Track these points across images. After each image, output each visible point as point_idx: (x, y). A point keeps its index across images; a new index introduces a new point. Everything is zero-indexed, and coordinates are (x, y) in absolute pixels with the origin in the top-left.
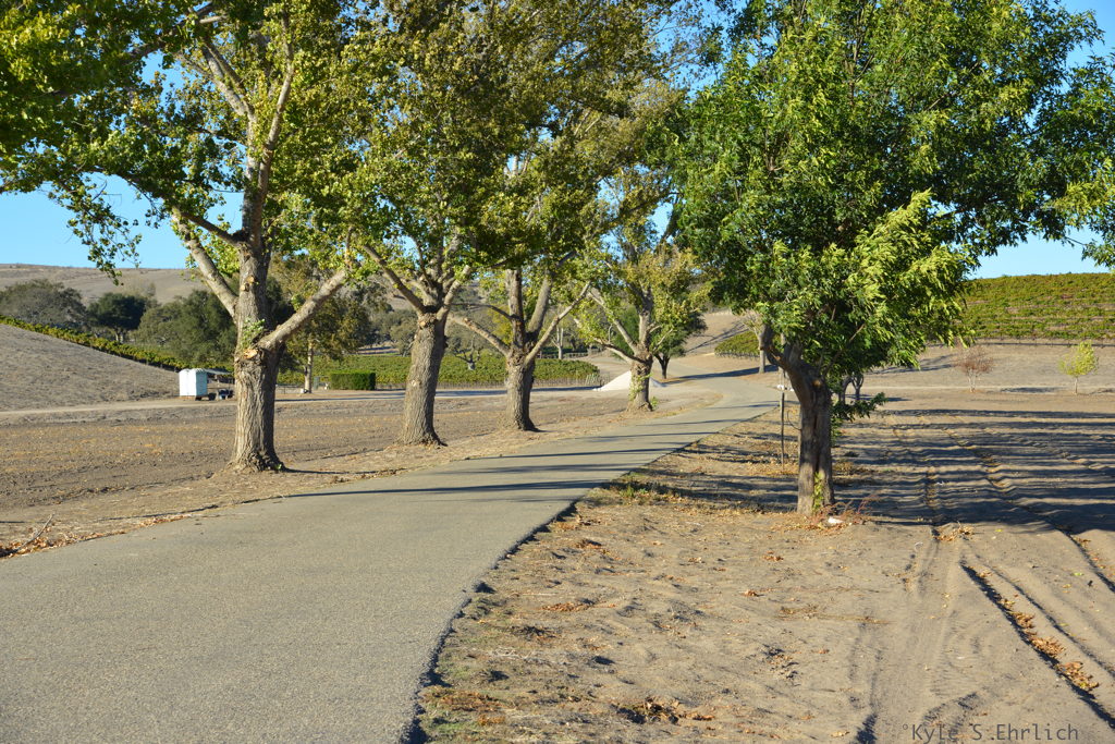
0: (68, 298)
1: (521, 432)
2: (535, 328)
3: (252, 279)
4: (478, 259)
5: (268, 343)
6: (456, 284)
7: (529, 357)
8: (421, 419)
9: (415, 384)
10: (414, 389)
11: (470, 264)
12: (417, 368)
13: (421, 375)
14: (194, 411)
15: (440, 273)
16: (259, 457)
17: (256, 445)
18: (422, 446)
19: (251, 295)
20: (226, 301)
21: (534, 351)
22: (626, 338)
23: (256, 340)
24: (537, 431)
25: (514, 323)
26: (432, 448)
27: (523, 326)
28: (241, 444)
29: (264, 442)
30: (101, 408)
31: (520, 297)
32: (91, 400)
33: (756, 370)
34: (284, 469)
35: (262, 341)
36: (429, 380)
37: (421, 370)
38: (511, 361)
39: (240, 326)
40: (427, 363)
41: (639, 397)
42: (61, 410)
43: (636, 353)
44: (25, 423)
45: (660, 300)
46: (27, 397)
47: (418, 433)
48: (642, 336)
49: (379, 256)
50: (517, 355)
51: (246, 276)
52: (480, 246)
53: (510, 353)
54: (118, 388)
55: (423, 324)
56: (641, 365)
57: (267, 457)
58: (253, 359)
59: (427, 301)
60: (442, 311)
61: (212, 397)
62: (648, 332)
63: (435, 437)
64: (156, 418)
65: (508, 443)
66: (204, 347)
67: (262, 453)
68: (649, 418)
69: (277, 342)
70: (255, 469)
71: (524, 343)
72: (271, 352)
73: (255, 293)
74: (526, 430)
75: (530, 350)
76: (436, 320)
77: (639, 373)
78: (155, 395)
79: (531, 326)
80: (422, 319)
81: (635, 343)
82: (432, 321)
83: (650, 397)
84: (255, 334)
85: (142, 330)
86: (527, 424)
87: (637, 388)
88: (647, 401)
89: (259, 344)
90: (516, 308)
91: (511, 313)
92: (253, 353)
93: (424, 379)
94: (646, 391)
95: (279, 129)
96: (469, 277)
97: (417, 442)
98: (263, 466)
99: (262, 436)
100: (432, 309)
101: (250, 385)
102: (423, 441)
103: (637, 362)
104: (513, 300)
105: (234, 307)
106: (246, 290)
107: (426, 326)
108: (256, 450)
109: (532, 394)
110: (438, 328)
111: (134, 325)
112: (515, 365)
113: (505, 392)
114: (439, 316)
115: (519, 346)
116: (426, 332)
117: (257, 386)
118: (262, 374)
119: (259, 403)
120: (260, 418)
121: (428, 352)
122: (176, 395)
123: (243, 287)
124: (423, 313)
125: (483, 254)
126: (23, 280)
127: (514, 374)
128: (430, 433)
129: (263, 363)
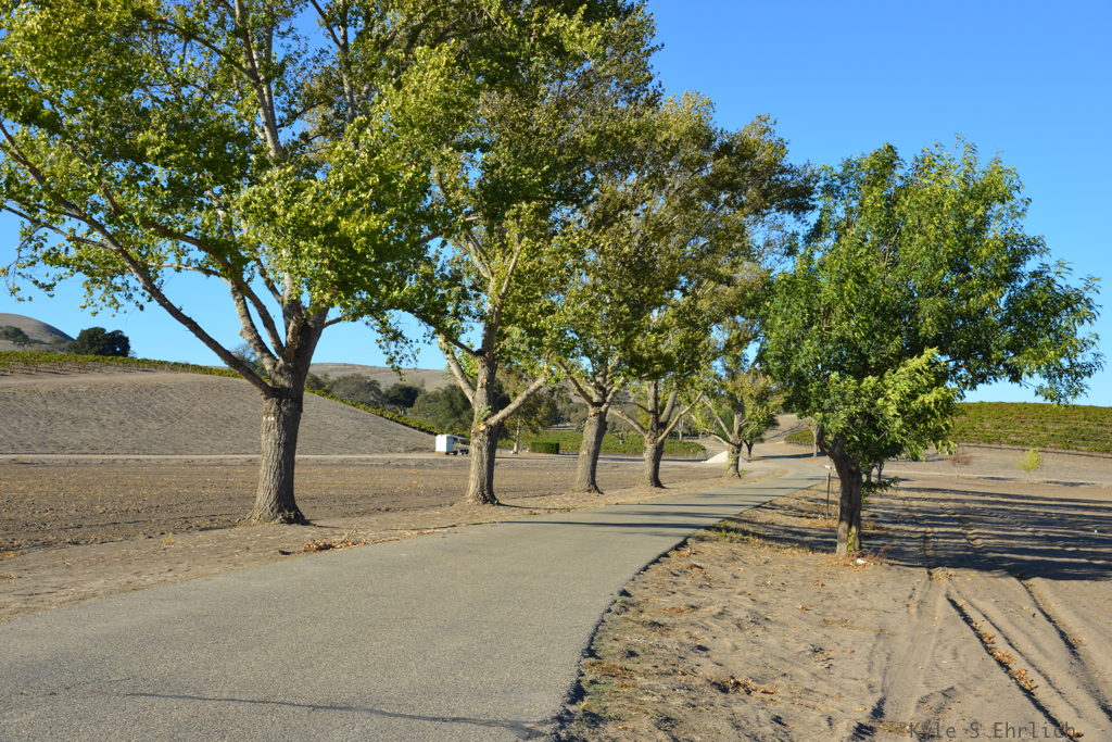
0: (372, 386)
1: (653, 488)
2: (665, 420)
3: (485, 380)
4: (630, 373)
5: (493, 422)
6: (615, 388)
7: (660, 439)
8: (588, 475)
9: (585, 452)
10: (584, 456)
11: (625, 376)
12: (587, 441)
13: (589, 446)
14: (444, 461)
15: (605, 381)
16: (483, 495)
17: (482, 487)
18: (587, 494)
19: (484, 390)
20: (468, 393)
21: (664, 435)
22: (725, 429)
23: (485, 419)
24: (663, 487)
25: (651, 416)
26: (594, 495)
27: (657, 418)
28: (473, 486)
29: (487, 486)
30: (388, 456)
31: (656, 399)
32: (382, 451)
33: (811, 455)
34: (499, 504)
35: (489, 420)
36: (594, 449)
37: (589, 443)
38: (649, 440)
39: (476, 409)
40: (593, 439)
41: (732, 469)
42: (364, 457)
43: (731, 440)
44: (343, 463)
45: (749, 405)
46: (345, 448)
47: (585, 485)
48: (736, 429)
49: (566, 368)
50: (652, 437)
51: (482, 378)
52: (632, 365)
53: (648, 435)
54: (399, 444)
55: (592, 413)
56: (735, 447)
57: (488, 495)
58: (483, 431)
59: (596, 399)
60: (605, 405)
61: (455, 453)
62: (740, 426)
63: (596, 488)
64: (420, 465)
65: (644, 495)
66: (453, 420)
67: (485, 492)
68: (738, 483)
69: (498, 422)
70: (481, 503)
71: (658, 430)
72: (494, 428)
73: (487, 389)
74: (656, 487)
75: (661, 434)
76: (601, 412)
77: (733, 453)
78: (421, 450)
79: (662, 418)
80: (592, 411)
81: (731, 433)
82: (598, 412)
83: (740, 469)
84: (485, 416)
85: (415, 408)
86: (657, 483)
87: (731, 463)
88: (738, 472)
89: (487, 422)
90: (653, 406)
91: (650, 409)
92: (483, 428)
93: (591, 449)
94: (737, 465)
95: (509, 286)
96: (623, 384)
97: (584, 491)
98: (486, 501)
99: (486, 481)
100: (598, 405)
101: (480, 448)
102: (589, 491)
103: (732, 445)
104: (651, 401)
105: (473, 398)
106: (481, 387)
107: (594, 415)
108: (482, 490)
109: (661, 463)
110: (602, 417)
111: (411, 404)
112: (650, 443)
113: (643, 460)
114: (603, 409)
115: (654, 431)
116: (594, 420)
117: (484, 449)
118: (488, 441)
119: (485, 460)
120: (485, 469)
121: (595, 432)
122: (433, 451)
123: (479, 385)
124: (593, 407)
125: (634, 370)
126: (348, 373)
127: (650, 449)
128: (593, 485)
129: (489, 434)
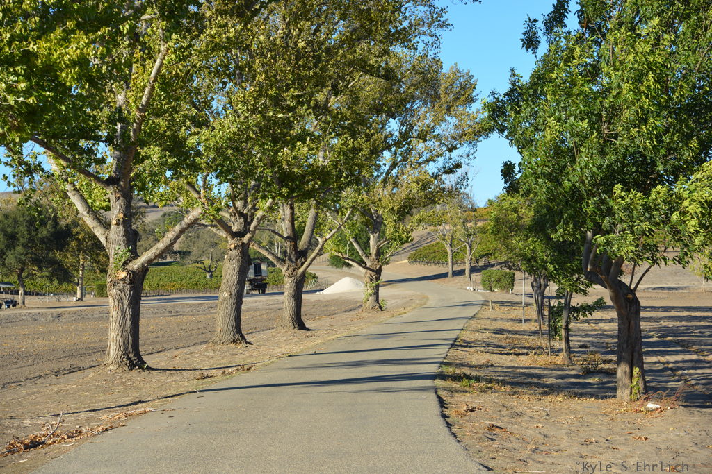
1: (296, 331)
2: (305, 247)
3: (122, 216)
5: (135, 267)
6: (260, 214)
7: (301, 270)
8: (232, 323)
9: (226, 295)
10: (225, 299)
12: (227, 282)
13: (231, 288)
15: (245, 206)
16: (129, 358)
17: (126, 349)
18: (233, 345)
19: (121, 228)
20: (99, 233)
21: (305, 265)
22: (360, 252)
23: (125, 263)
24: (308, 329)
25: (289, 243)
26: (241, 346)
27: (295, 246)
28: (114, 349)
29: (132, 347)
31: (293, 220)
33: (446, 275)
34: (149, 368)
35: (130, 264)
36: (238, 291)
37: (230, 283)
38: (287, 274)
39: (112, 253)
40: (236, 278)
41: (371, 300)
43: (369, 264)
45: (390, 221)
47: (229, 335)
48: (373, 250)
50: (291, 269)
51: (116, 213)
53: (286, 268)
55: (233, 246)
56: (373, 273)
57: (134, 359)
58: (123, 279)
59: (235, 228)
60: (248, 235)
62: (378, 247)
63: (243, 338)
65: (287, 341)
67: (131, 355)
68: (384, 317)
69: (143, 266)
70: (126, 368)
71: (297, 259)
72: (138, 274)
73: (124, 227)
74: (299, 329)
75: (302, 265)
76: (243, 243)
77: (371, 280)
79: (302, 244)
80: (232, 243)
81: (367, 256)
82: (240, 244)
83: (380, 299)
84: (124, 260)
86: (300, 325)
87: (369, 292)
88: (378, 303)
89: (128, 267)
90: (290, 231)
91: (286, 235)
92: (123, 275)
93: (234, 290)
94: (376, 294)
95: (151, 95)
97: (229, 342)
98: (132, 366)
99: (131, 341)
100: (239, 235)
101: (121, 301)
102: (234, 341)
103: (369, 271)
104: (287, 224)
105: (106, 238)
106: (117, 224)
107: (235, 248)
108: (126, 353)
110: (244, 249)
112: (289, 277)
114: (245, 239)
115: (292, 262)
116: (235, 253)
117: (126, 301)
118: (130, 291)
119: (128, 315)
120: (128, 327)
121: (237, 269)
123: (114, 222)
124: (233, 238)
127: (289, 284)
128: (238, 335)
129: (131, 282)
